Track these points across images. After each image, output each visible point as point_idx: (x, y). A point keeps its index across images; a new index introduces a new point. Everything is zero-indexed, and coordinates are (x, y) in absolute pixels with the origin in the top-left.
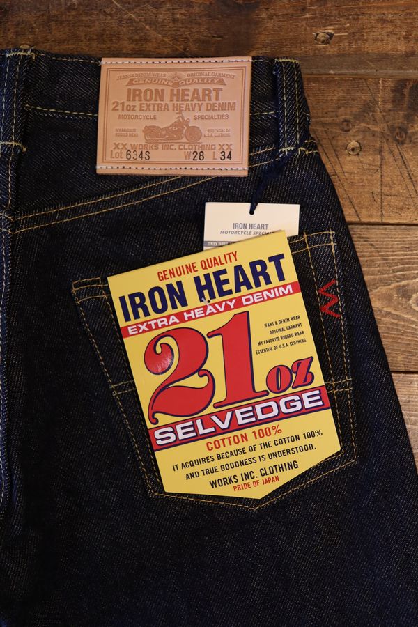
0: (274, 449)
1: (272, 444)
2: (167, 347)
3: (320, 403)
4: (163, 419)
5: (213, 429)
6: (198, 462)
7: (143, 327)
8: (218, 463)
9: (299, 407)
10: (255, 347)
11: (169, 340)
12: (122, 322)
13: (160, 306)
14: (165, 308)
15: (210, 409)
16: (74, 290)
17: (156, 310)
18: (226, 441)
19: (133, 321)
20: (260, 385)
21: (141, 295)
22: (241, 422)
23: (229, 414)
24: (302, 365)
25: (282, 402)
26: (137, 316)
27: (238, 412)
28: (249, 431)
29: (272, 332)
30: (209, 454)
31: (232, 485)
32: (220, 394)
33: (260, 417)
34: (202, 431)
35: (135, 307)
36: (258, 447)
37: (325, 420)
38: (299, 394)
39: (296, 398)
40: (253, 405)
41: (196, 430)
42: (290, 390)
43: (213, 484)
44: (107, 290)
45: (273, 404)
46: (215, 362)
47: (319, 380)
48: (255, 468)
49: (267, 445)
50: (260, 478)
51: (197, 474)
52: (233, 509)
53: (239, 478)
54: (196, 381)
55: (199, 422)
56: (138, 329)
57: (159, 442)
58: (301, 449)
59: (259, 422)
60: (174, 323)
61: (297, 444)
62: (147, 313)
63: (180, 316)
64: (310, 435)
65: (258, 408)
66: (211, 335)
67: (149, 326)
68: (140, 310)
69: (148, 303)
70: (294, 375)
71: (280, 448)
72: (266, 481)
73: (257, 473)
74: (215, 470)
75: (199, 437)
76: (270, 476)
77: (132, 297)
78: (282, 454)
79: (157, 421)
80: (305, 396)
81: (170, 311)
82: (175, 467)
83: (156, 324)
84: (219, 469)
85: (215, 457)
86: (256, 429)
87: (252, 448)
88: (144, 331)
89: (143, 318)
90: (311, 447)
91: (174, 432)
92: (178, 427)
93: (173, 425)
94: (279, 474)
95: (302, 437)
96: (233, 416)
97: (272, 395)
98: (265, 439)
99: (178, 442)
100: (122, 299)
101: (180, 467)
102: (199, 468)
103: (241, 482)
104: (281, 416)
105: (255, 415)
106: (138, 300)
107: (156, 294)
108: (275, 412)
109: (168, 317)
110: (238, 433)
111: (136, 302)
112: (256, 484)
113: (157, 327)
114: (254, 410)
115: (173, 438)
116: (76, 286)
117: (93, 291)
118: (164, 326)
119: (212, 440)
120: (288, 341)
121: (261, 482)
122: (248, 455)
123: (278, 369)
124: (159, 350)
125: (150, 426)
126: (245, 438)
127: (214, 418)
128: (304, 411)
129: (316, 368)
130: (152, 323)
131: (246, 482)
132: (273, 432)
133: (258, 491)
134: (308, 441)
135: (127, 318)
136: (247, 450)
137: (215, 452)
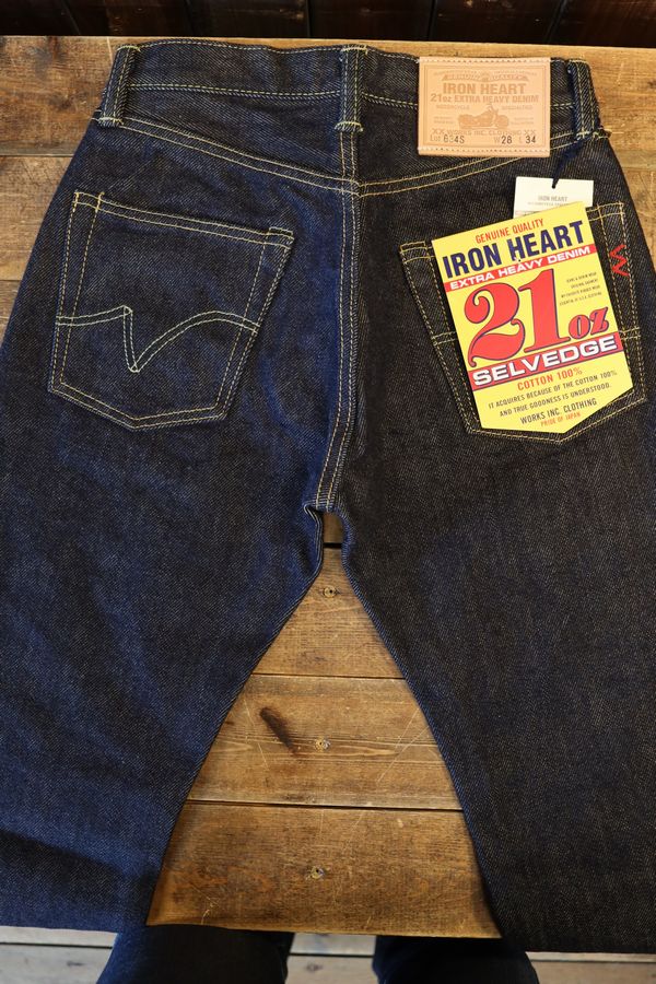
0: (576, 388)
1: (574, 384)
2: (483, 299)
3: (615, 347)
4: (481, 362)
5: (523, 372)
6: (510, 401)
7: (463, 283)
8: (527, 402)
9: (596, 351)
10: (558, 299)
11: (486, 294)
12: (445, 279)
13: (478, 265)
14: (482, 266)
15: (521, 354)
16: (402, 252)
17: (475, 269)
18: (535, 382)
19: (455, 277)
20: (564, 332)
21: (461, 256)
22: (547, 364)
23: (537, 358)
24: (599, 315)
25: (582, 347)
26: (458, 273)
27: (544, 356)
28: (554, 373)
29: (573, 286)
30: (519, 393)
31: (539, 421)
32: (530, 341)
33: (564, 360)
34: (514, 373)
35: (456, 266)
36: (562, 386)
37: (619, 362)
38: (597, 339)
39: (594, 343)
40: (557, 350)
41: (508, 372)
42: (589, 336)
43: (524, 421)
44: (432, 252)
45: (574, 349)
46: (525, 313)
47: (613, 327)
48: (559, 405)
49: (570, 385)
50: (564, 415)
51: (510, 412)
52: (540, 443)
53: (546, 414)
54: (509, 329)
55: (511, 365)
56: (459, 284)
57: (478, 383)
58: (599, 387)
59: (562, 365)
60: (491, 279)
61: (595, 383)
62: (466, 271)
63: (495, 273)
64: (607, 375)
65: (562, 352)
66: (522, 289)
67: (468, 282)
68: (461, 268)
69: (467, 262)
70: (592, 323)
71: (581, 387)
72: (569, 417)
73: (561, 410)
74: (525, 407)
75: (511, 379)
76: (573, 412)
77: (454, 257)
78: (581, 392)
79: (475, 365)
80: (601, 341)
81: (487, 268)
82: (491, 406)
83: (475, 280)
84: (528, 407)
85: (525, 396)
86: (560, 370)
87: (557, 388)
88: (464, 286)
89: (463, 275)
90: (607, 385)
91: (490, 374)
92: (494, 370)
93: (489, 368)
94: (581, 410)
95: (599, 377)
96: (541, 360)
97: (573, 341)
98: (568, 380)
99: (493, 383)
100: (445, 259)
101: (495, 404)
102: (511, 406)
103: (547, 418)
104: (581, 359)
105: (559, 359)
106: (459, 260)
107: (475, 254)
108: (576, 356)
109: (485, 274)
110: (545, 374)
111: (458, 262)
112: (561, 419)
113: (475, 283)
114: (558, 354)
115: (489, 380)
116: (404, 248)
117: (419, 253)
118: (481, 282)
119: (523, 380)
120: (587, 294)
121: (564, 417)
122: (554, 394)
123: (578, 318)
124: (477, 302)
125: (469, 368)
126: (550, 378)
127: (524, 361)
128: (601, 354)
129: (610, 317)
130: (471, 279)
131: (552, 418)
132: (574, 373)
133: (562, 426)
134: (604, 381)
135: (450, 275)
136: (552, 389)
137: (525, 392)
